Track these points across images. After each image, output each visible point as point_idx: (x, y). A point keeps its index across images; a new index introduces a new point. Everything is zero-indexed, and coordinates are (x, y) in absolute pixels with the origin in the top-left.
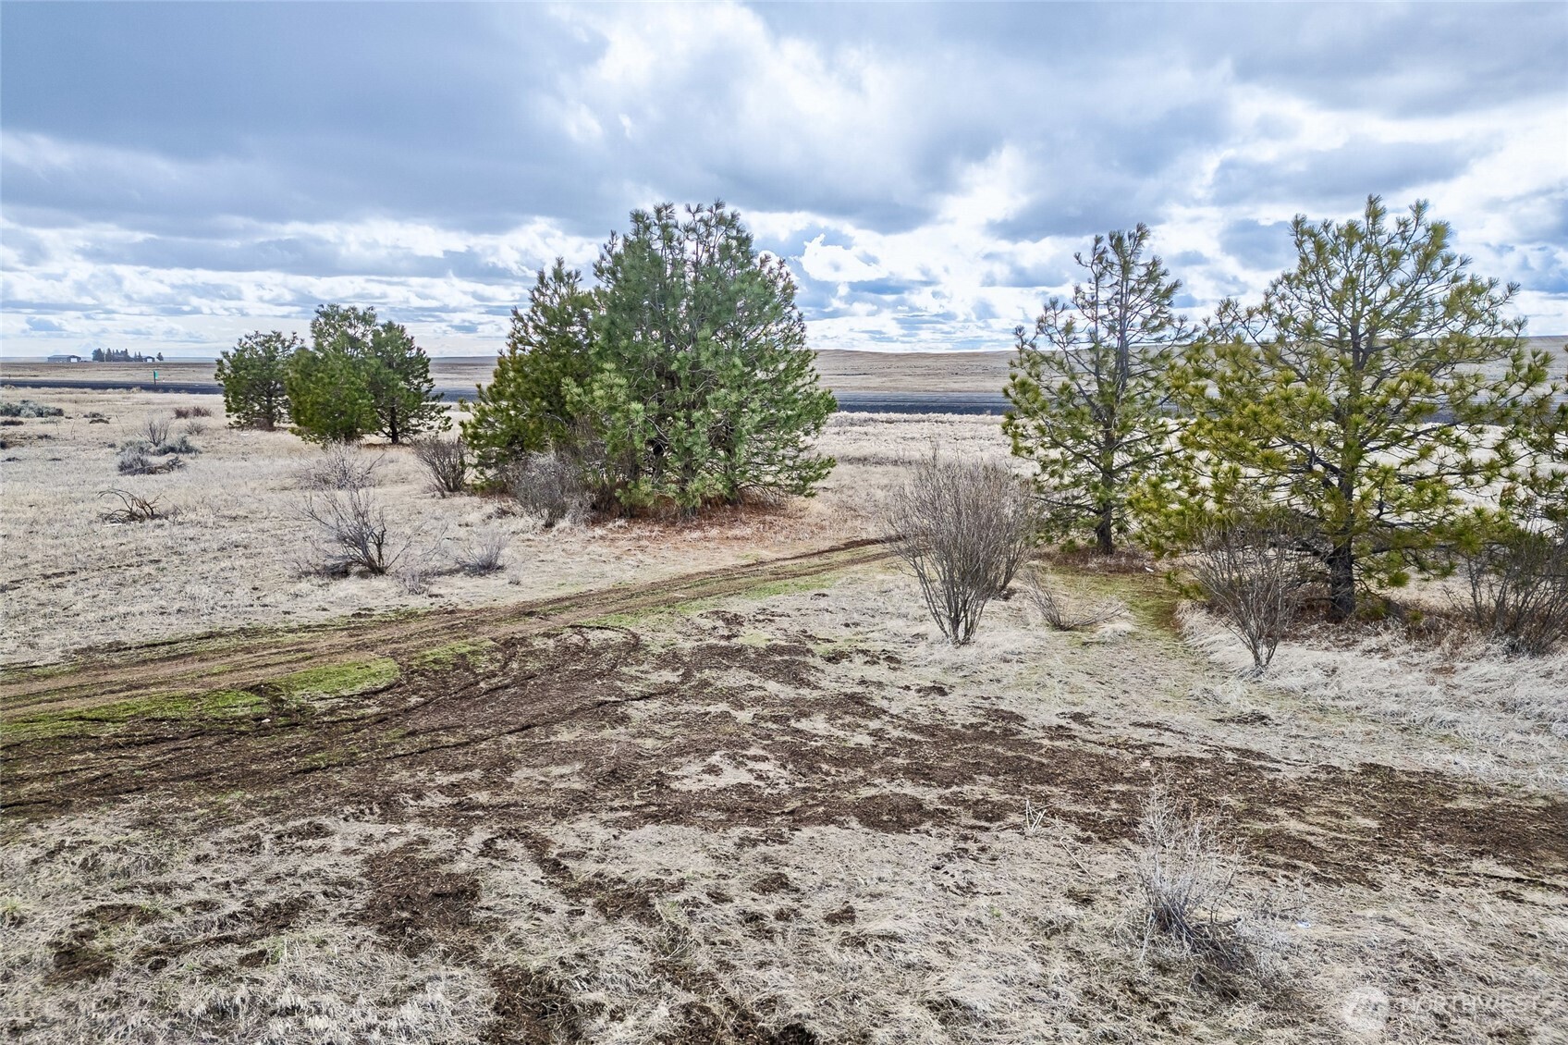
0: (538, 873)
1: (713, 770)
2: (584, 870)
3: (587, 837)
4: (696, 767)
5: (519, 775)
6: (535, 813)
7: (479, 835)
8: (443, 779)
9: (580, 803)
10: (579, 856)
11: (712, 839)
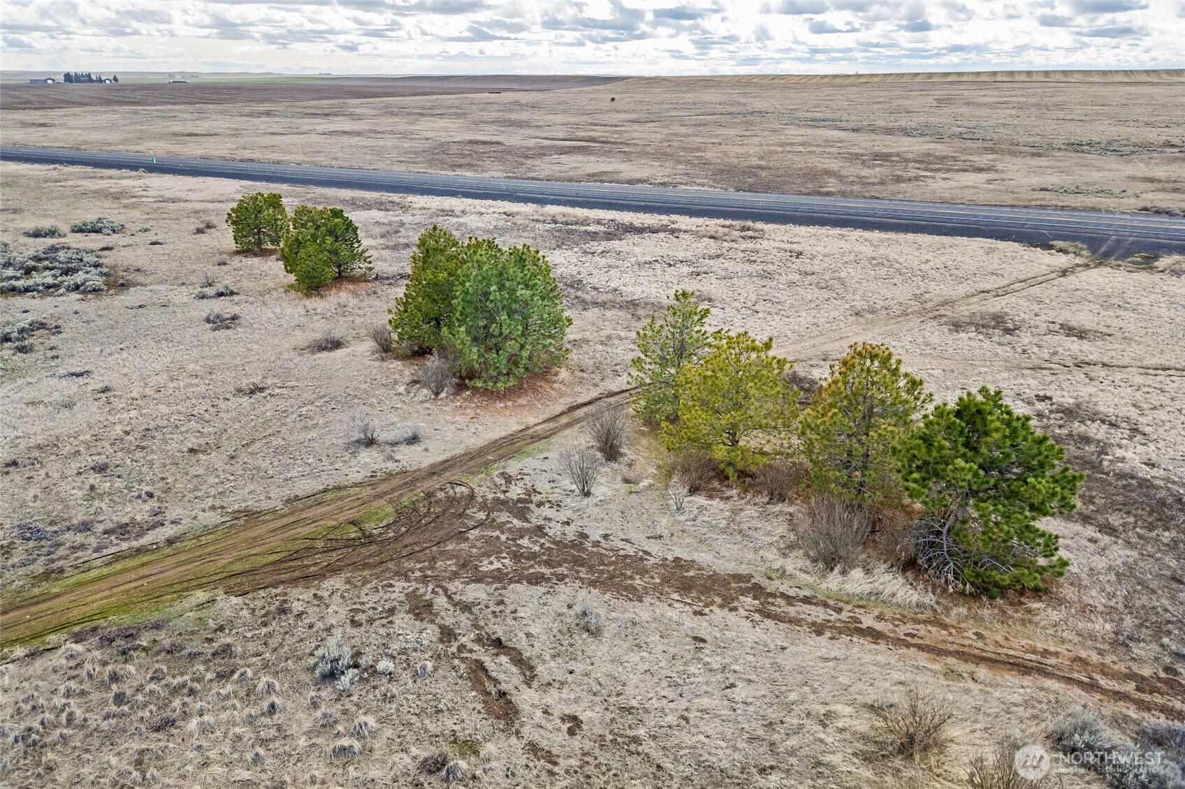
0: (446, 599)
1: (491, 563)
2: (457, 598)
3: (457, 588)
4: (486, 562)
5: (439, 563)
6: (444, 578)
7: (430, 588)
8: (418, 566)
9: (455, 576)
10: (455, 594)
11: (488, 588)
